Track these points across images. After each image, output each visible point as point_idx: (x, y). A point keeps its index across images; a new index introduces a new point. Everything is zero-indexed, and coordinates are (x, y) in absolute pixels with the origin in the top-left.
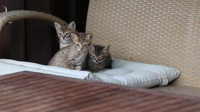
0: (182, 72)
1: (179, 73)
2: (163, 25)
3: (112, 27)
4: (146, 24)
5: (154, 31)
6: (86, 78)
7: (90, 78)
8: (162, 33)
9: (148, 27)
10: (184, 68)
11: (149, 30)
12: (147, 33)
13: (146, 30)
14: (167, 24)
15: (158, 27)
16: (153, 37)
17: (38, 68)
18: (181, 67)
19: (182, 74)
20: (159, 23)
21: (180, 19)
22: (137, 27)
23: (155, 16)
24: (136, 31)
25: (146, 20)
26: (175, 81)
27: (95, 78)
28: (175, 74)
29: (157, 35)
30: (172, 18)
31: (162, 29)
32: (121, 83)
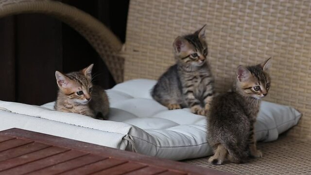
0: (304, 114)
1: (299, 117)
2: (270, 26)
3: (175, 25)
4: (239, 21)
5: (254, 35)
6: (125, 138)
7: (131, 138)
8: (267, 41)
9: (242, 27)
10: (307, 107)
11: (244, 33)
12: (241, 39)
13: (238, 33)
14: (278, 23)
15: (261, 28)
16: (251, 46)
17: (36, 116)
18: (301, 105)
19: (304, 117)
20: (262, 21)
21: (302, 15)
22: (222, 26)
23: (256, 8)
24: (221, 33)
25: (240, 13)
26: (291, 131)
27: (142, 135)
28: (291, 117)
29: (259, 43)
30: (287, 13)
31: (268, 33)
32: (190, 141)
